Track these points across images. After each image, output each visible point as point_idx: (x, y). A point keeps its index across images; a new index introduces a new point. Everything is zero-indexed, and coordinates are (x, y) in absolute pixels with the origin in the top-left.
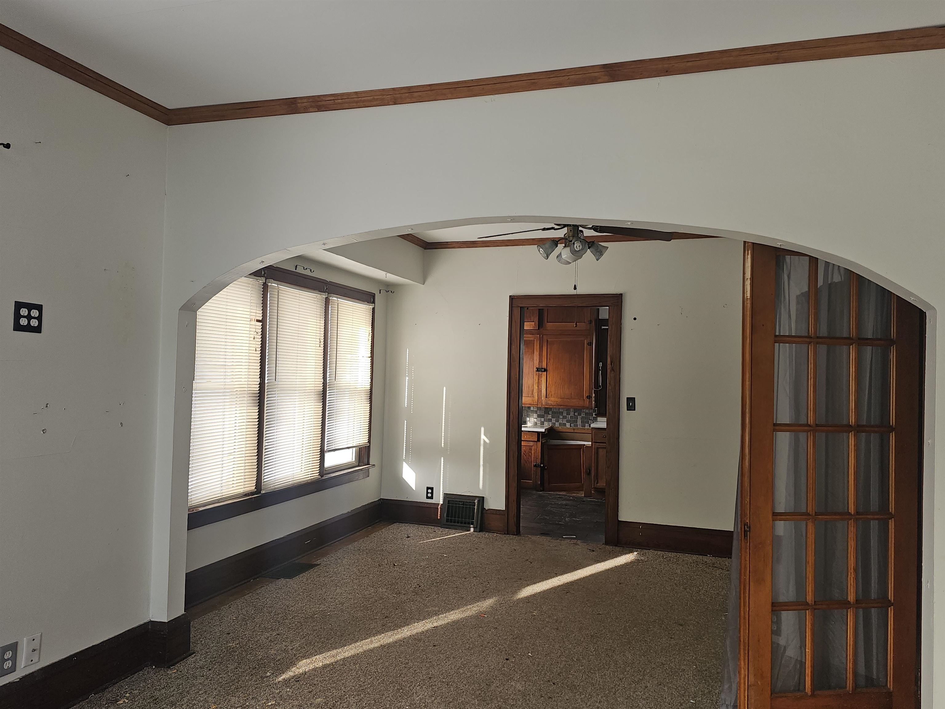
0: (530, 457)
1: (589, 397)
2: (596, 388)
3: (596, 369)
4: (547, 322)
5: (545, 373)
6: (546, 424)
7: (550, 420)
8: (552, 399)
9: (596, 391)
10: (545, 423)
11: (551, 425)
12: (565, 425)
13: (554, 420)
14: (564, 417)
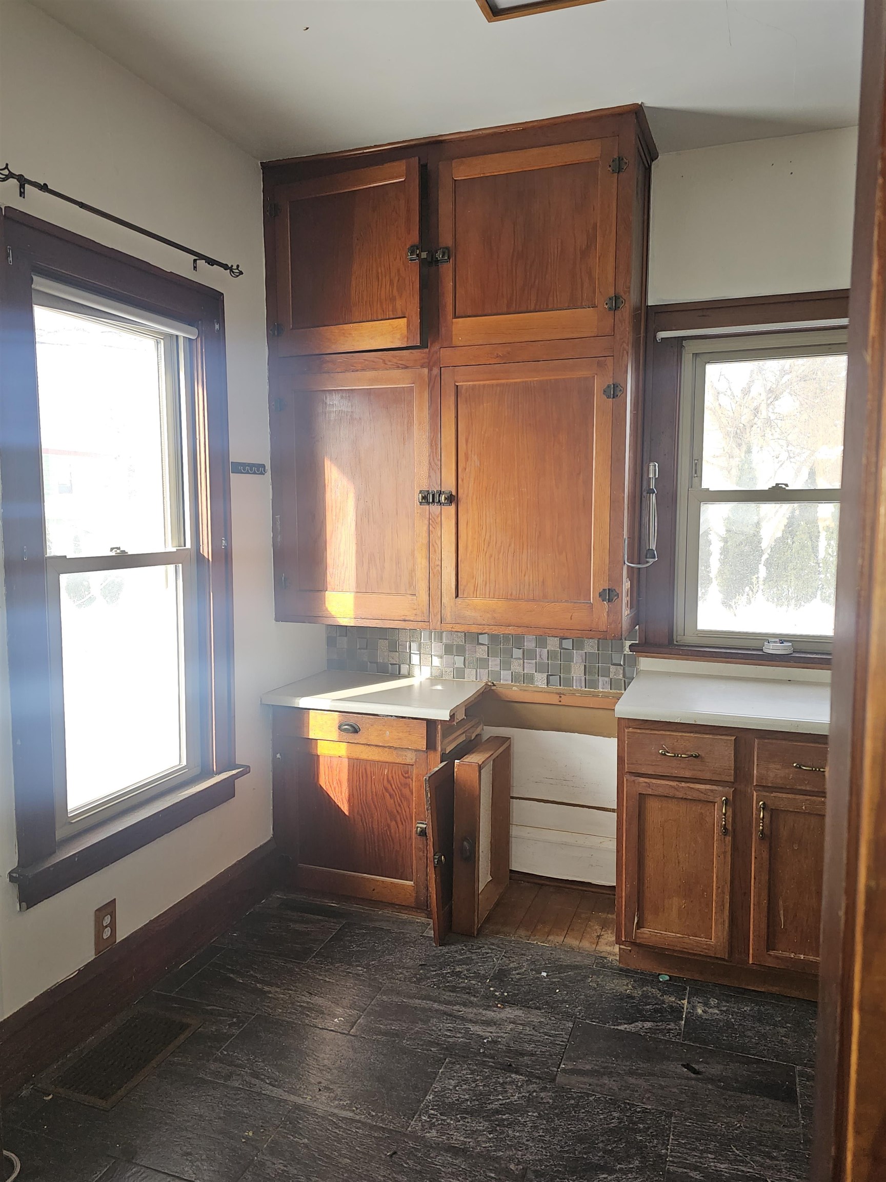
0: (405, 804)
1: (609, 595)
2: (636, 560)
3: (635, 464)
4: (455, 317)
5: (452, 508)
6: (470, 674)
7: (482, 663)
8: (478, 601)
9: (636, 571)
10: (467, 671)
11: (485, 680)
12: (529, 679)
13: (494, 663)
14: (528, 655)
